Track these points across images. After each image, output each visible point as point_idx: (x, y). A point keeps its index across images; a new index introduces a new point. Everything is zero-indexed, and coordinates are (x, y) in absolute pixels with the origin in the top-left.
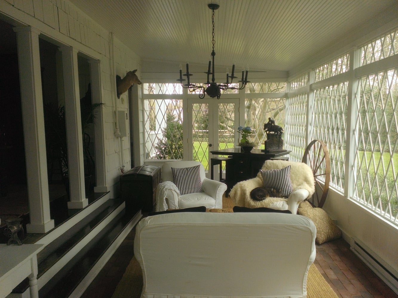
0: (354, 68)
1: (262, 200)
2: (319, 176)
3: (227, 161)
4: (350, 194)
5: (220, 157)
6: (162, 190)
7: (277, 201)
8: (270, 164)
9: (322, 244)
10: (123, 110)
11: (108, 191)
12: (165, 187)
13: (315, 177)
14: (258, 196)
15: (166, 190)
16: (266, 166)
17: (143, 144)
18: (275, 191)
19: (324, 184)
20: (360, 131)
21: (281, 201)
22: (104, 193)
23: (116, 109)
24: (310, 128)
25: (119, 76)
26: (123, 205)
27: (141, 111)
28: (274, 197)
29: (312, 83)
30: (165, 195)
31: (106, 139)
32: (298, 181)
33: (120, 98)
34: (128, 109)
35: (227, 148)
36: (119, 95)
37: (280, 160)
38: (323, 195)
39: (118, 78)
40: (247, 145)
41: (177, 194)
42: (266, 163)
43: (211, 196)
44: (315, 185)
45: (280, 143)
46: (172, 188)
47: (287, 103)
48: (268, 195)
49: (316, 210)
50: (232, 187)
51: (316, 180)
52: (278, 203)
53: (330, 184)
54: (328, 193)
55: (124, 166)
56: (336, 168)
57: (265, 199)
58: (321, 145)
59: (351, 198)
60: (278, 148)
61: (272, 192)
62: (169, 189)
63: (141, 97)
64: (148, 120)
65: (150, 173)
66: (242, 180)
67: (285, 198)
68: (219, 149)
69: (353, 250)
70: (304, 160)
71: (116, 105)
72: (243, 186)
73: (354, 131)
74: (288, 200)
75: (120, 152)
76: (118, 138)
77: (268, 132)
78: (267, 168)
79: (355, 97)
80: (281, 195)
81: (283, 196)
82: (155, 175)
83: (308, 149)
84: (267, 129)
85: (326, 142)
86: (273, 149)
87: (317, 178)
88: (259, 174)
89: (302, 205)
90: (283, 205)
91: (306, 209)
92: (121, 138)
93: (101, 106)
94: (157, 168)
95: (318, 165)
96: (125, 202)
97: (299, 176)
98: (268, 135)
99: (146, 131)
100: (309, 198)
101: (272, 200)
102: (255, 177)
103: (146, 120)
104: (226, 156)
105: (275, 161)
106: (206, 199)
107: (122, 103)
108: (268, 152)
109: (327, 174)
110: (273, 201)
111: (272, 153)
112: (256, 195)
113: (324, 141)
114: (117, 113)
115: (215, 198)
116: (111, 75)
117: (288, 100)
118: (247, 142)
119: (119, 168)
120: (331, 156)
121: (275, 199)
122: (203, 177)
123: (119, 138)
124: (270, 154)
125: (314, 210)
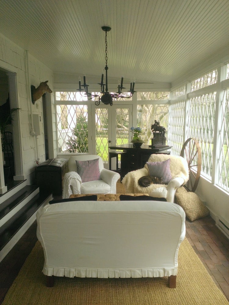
0: (221, 81)
1: (147, 186)
2: (193, 167)
3: (122, 154)
4: (216, 181)
5: (117, 151)
6: (67, 179)
7: (159, 187)
8: (155, 157)
9: (194, 221)
10: (38, 114)
11: (25, 179)
12: (69, 177)
13: (190, 167)
14: (144, 183)
15: (70, 178)
16: (151, 159)
17: (56, 141)
18: (158, 179)
19: (196, 173)
20: (225, 132)
21: (162, 187)
22: (22, 181)
23: (31, 112)
24: (187, 128)
25: (34, 86)
26: (37, 191)
27: (54, 115)
28: (157, 184)
29: (188, 93)
30: (70, 183)
31: (23, 137)
32: (176, 171)
33: (35, 103)
34: (42, 113)
35: (122, 144)
36: (33, 101)
37: (163, 155)
38: (196, 182)
39: (33, 88)
40: (138, 141)
41: (80, 182)
42: (152, 157)
43: (107, 183)
44: (189, 174)
45: (164, 140)
46: (75, 177)
47: (170, 108)
48: (152, 183)
49: (189, 194)
50: (124, 176)
51: (190, 170)
52: (160, 189)
53: (201, 173)
54: (200, 180)
55: (38, 159)
56: (206, 160)
57: (150, 185)
58: (195, 142)
59: (217, 185)
60: (162, 144)
61: (155, 180)
62: (73, 178)
63: (54, 103)
64: (60, 121)
65: (60, 165)
66: (132, 170)
67: (165, 185)
68: (117, 145)
69: (218, 226)
70: (182, 154)
71: (31, 110)
72: (132, 175)
73: (220, 131)
74: (168, 186)
75: (36, 148)
76: (33, 136)
77: (154, 132)
78: (152, 161)
79: (222, 104)
80: (162, 182)
81: (164, 183)
82: (63, 166)
83: (185, 144)
84: (153, 129)
85: (199, 140)
86: (158, 145)
87: (191, 168)
88: (146, 165)
89: (178, 190)
90: (163, 190)
91: (182, 193)
92: (36, 136)
93: (18, 111)
94: (66, 160)
95: (192, 158)
96: (39, 188)
97: (177, 166)
98: (154, 134)
99: (58, 130)
100: (184, 184)
101: (155, 186)
102: (143, 168)
103: (58, 121)
104: (122, 151)
105: (158, 155)
106: (103, 186)
107: (37, 108)
108: (154, 147)
109: (199, 165)
110: (156, 188)
111: (157, 149)
112: (143, 182)
113: (197, 139)
114: (32, 116)
115: (110, 185)
116: (26, 85)
117: (171, 106)
118: (138, 140)
119: (35, 160)
120: (203, 151)
121: (158, 185)
122: (101, 168)
123: (35, 136)
124: (155, 149)
125: (188, 194)
